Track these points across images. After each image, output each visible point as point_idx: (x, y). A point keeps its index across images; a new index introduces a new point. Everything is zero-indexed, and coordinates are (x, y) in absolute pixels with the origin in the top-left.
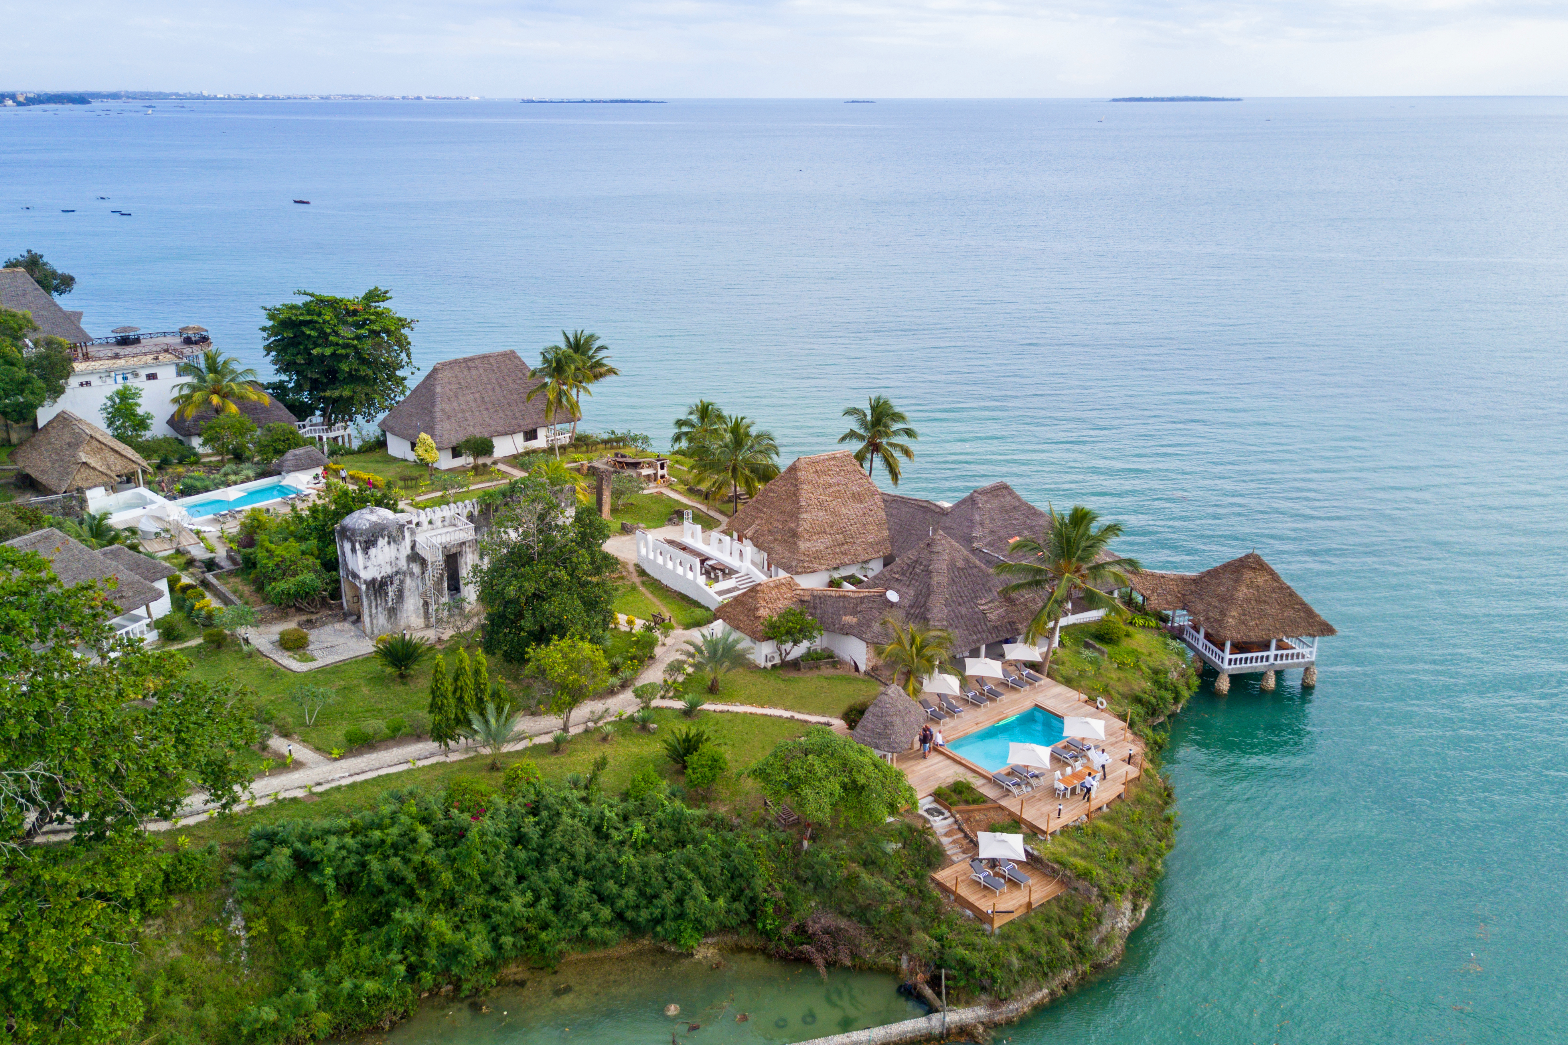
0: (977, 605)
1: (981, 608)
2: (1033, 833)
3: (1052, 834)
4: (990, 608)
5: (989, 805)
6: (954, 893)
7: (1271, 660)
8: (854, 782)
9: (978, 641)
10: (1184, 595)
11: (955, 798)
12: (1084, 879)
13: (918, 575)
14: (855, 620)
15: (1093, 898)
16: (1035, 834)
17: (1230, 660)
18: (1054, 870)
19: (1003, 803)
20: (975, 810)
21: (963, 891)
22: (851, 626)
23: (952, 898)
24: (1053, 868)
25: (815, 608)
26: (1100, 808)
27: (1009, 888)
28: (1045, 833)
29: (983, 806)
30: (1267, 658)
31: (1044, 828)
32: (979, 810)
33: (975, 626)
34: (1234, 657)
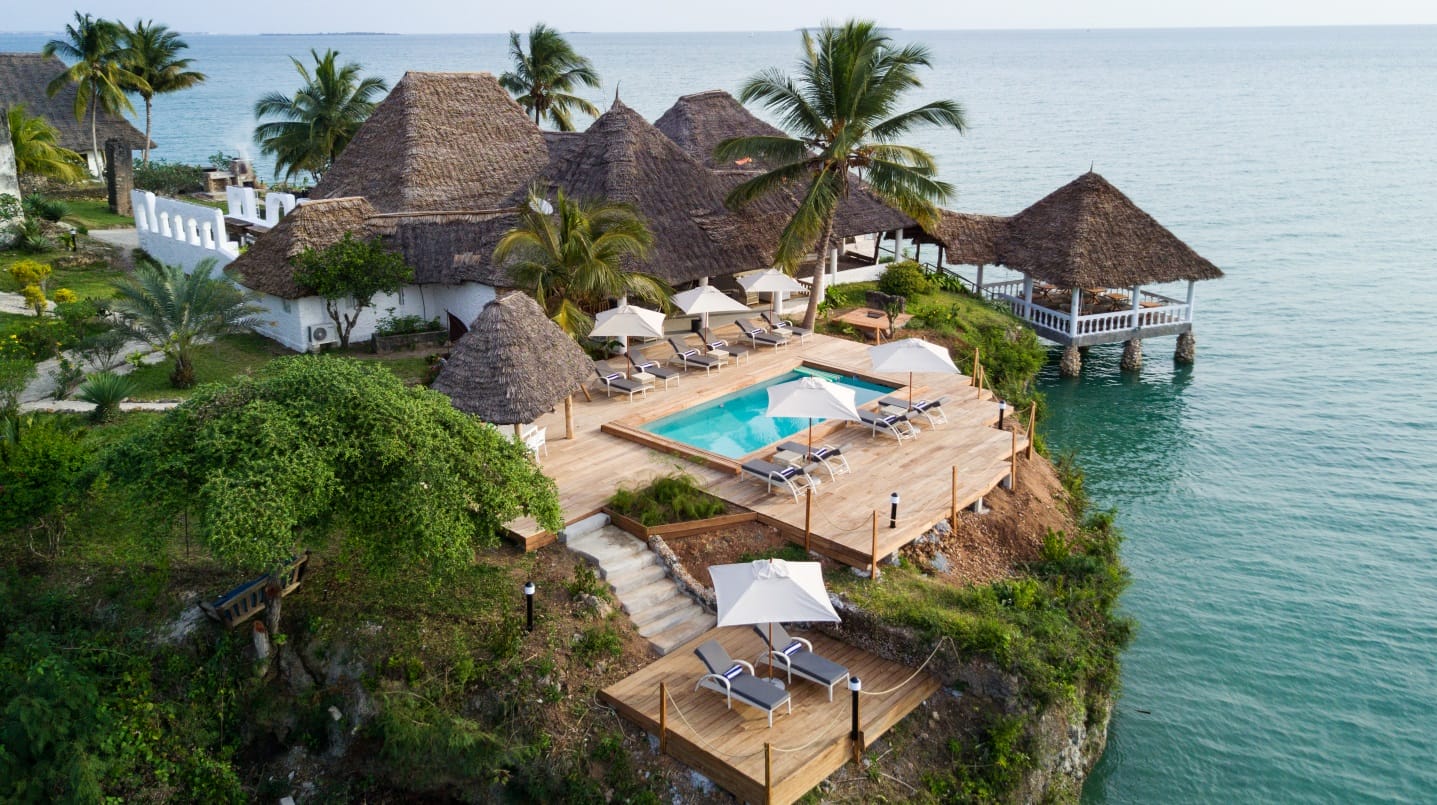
0: (690, 216)
1: (698, 220)
2: (840, 564)
3: (885, 562)
4: (713, 223)
5: (734, 517)
6: (658, 729)
7: (1135, 323)
8: (372, 458)
9: (695, 269)
10: (996, 244)
11: (657, 510)
12: (986, 657)
13: (587, 174)
14: (477, 257)
15: (1012, 702)
16: (846, 568)
17: (1080, 323)
18: (903, 645)
19: (764, 510)
20: (704, 531)
21: (680, 724)
22: (469, 268)
23: (655, 743)
24: (899, 638)
25: (405, 246)
26: (971, 508)
27: (796, 699)
28: (868, 559)
29: (719, 520)
30: (1130, 319)
31: (866, 550)
32: (712, 531)
33: (689, 246)
34: (1084, 319)
